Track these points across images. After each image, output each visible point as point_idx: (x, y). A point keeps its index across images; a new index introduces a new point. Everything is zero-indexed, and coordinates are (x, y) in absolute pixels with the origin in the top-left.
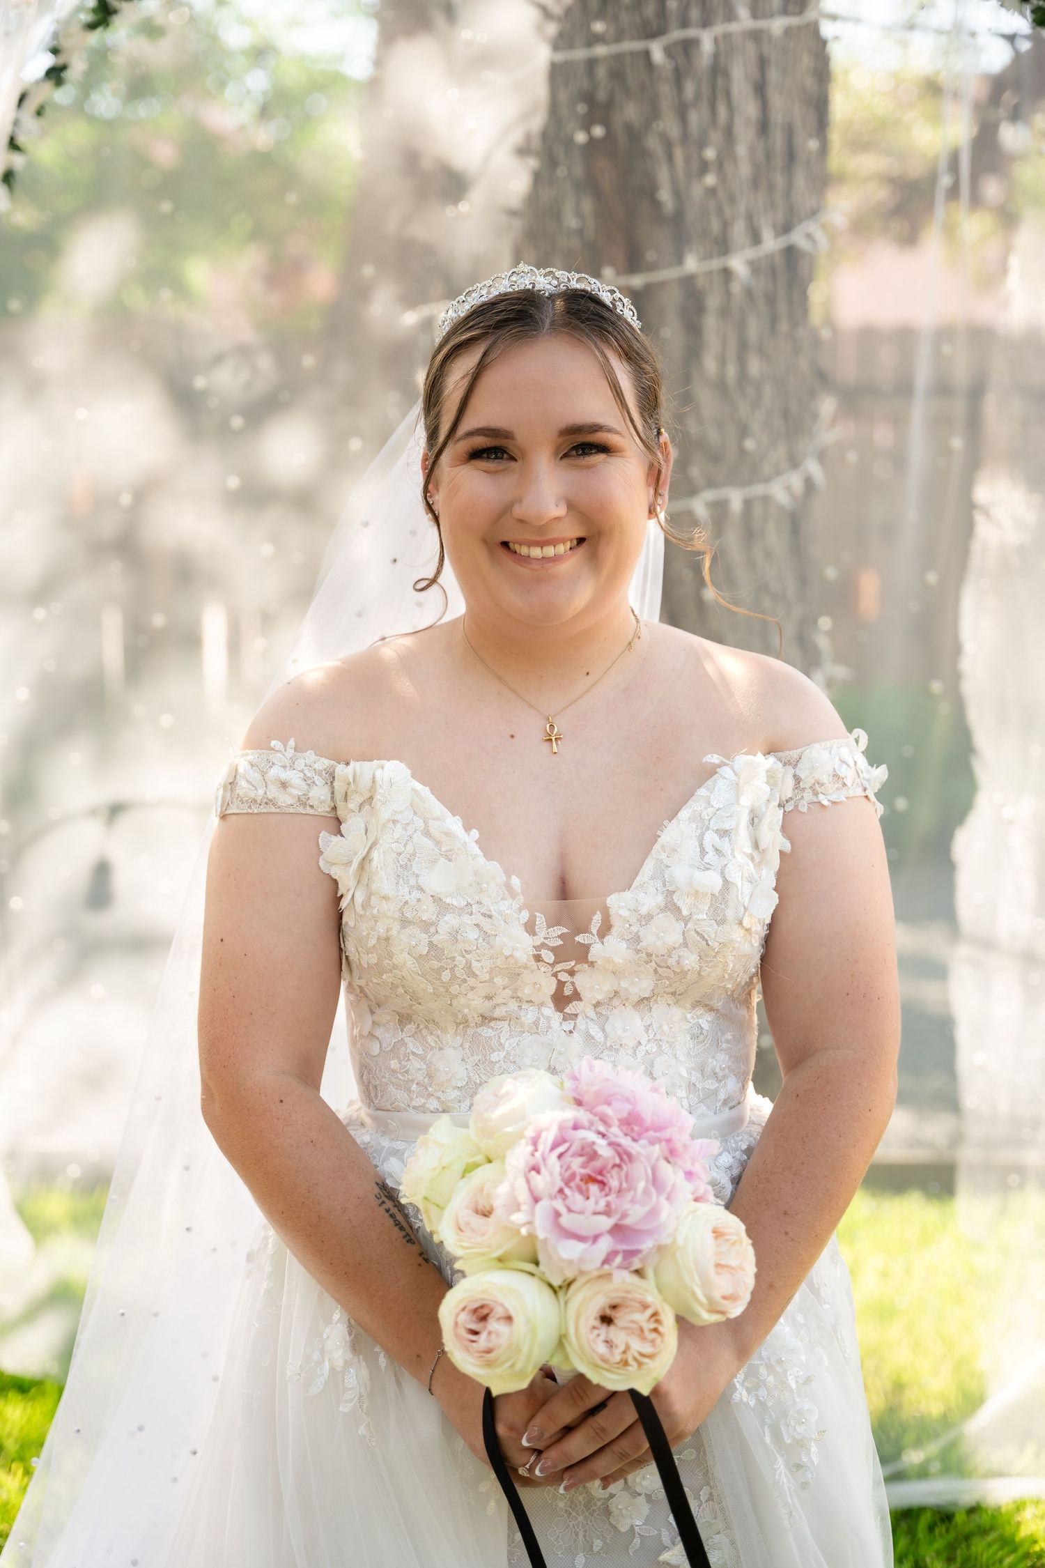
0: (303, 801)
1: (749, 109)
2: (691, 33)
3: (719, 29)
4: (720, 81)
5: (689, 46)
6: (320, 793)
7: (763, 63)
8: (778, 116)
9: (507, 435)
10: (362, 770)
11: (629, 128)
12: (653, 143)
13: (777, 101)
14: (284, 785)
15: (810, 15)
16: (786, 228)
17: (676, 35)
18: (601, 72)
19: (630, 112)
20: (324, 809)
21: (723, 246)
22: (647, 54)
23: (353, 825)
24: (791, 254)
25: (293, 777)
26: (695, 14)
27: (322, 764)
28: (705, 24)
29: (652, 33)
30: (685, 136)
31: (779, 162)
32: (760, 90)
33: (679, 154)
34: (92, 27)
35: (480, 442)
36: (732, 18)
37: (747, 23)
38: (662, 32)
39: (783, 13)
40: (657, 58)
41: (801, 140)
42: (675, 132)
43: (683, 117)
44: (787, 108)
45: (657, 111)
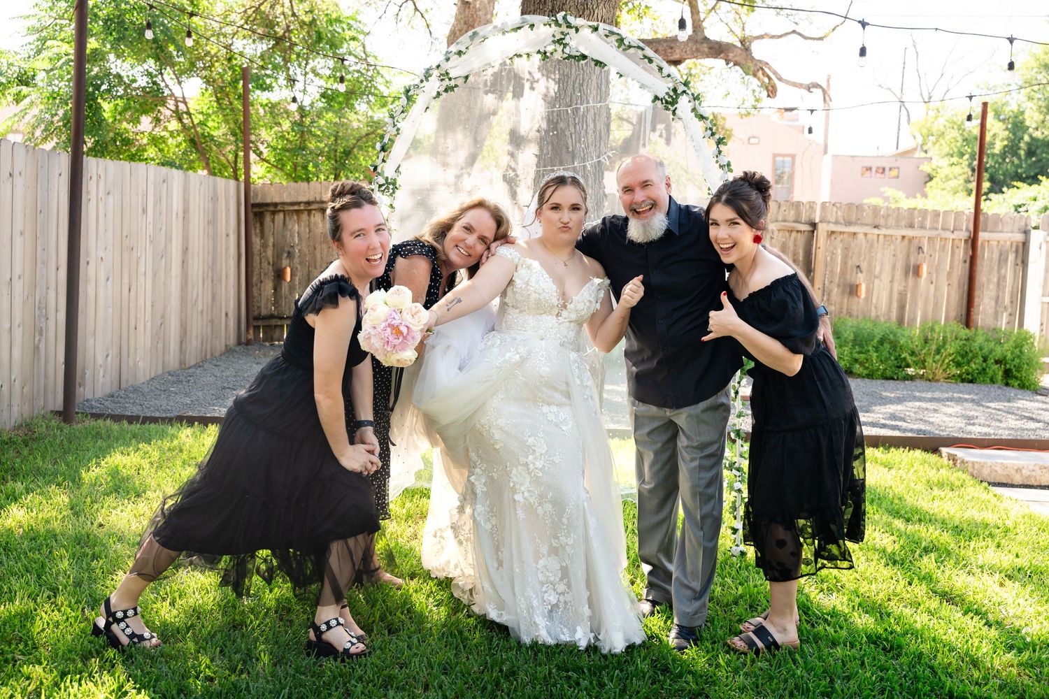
1: (592, 126)
2: (578, 106)
3: (585, 105)
4: (585, 119)
5: (577, 109)
7: (595, 114)
8: (598, 128)
11: (561, 129)
12: (567, 133)
13: (598, 125)
15: (607, 102)
16: (599, 157)
17: (574, 106)
18: (555, 115)
19: (562, 125)
21: (584, 160)
22: (567, 111)
24: (599, 162)
26: (579, 101)
28: (581, 104)
29: (569, 106)
30: (575, 131)
31: (598, 138)
32: (594, 121)
33: (573, 136)
34: (435, 98)
35: (554, 205)
36: (588, 103)
37: (591, 104)
38: (571, 106)
39: (600, 102)
40: (570, 112)
41: (603, 134)
42: (573, 131)
43: (575, 127)
44: (600, 126)
45: (569, 125)
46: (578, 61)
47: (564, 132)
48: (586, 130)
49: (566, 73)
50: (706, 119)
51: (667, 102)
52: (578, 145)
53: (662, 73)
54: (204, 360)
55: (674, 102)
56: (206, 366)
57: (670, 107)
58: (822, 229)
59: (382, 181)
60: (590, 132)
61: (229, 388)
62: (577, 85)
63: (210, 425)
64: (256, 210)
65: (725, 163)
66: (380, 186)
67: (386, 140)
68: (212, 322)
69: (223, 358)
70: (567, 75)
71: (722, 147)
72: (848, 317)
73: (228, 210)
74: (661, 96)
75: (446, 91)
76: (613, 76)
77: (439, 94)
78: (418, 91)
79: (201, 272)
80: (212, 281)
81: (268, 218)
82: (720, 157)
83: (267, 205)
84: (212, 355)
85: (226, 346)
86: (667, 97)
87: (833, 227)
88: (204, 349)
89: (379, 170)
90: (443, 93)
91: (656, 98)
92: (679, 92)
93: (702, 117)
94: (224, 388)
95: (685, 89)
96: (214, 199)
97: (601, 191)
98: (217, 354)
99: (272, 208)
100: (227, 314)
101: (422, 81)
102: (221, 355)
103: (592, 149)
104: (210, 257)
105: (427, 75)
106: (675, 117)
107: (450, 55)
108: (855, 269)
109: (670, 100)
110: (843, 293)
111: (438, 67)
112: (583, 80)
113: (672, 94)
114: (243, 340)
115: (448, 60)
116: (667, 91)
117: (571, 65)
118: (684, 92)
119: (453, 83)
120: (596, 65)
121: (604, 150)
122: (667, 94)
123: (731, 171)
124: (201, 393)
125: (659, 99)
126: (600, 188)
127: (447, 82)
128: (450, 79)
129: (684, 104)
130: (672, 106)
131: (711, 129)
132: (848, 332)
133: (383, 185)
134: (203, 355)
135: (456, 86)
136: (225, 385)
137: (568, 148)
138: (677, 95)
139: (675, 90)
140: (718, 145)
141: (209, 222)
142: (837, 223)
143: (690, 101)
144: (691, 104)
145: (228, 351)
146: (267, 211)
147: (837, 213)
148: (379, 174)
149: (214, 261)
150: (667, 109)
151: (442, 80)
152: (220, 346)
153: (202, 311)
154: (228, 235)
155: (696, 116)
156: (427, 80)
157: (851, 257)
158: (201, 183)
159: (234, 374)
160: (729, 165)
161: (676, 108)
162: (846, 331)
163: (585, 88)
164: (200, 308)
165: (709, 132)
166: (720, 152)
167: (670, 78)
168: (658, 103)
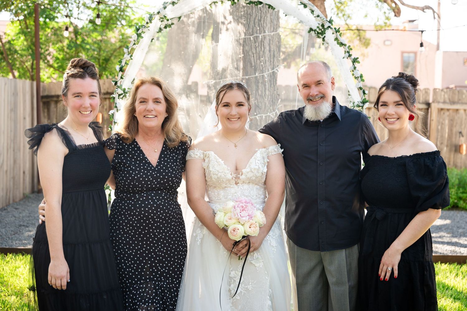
0: (199, 157)
1: (268, 48)
2: (258, 35)
3: (262, 34)
4: (263, 43)
5: (257, 37)
6: (202, 156)
7: (270, 40)
8: (272, 49)
9: (229, 103)
10: (208, 152)
11: (247, 51)
12: (250, 53)
13: (272, 47)
14: (197, 155)
15: (278, 32)
16: (273, 69)
17: (255, 35)
20: (202, 158)
21: (262, 71)
22: (250, 38)
23: (207, 160)
24: (273, 72)
25: (198, 154)
26: (258, 32)
27: (202, 152)
28: (260, 34)
29: (251, 35)
30: (256, 52)
31: (272, 56)
32: (269, 44)
33: (255, 55)
34: (158, 32)
35: (225, 104)
36: (265, 32)
37: (267, 33)
38: (253, 35)
39: (273, 31)
40: (252, 39)
41: (276, 53)
42: (254, 52)
43: (256, 49)
44: (273, 47)
45: (251, 48)
46: (257, 5)
47: (248, 52)
48: (264, 51)
49: (249, 13)
50: (345, 45)
51: (318, 33)
52: (258, 61)
53: (313, 14)
54: (8, 205)
55: (323, 33)
56: (9, 210)
57: (320, 36)
58: (434, 107)
59: (120, 91)
60: (267, 52)
61: (24, 226)
62: (256, 20)
63: (8, 254)
64: (45, 100)
65: (359, 76)
66: (119, 95)
67: (123, 64)
68: (14, 178)
69: (22, 202)
70: (250, 14)
71: (356, 65)
72: (454, 168)
73: (24, 101)
74: (314, 28)
75: (165, 27)
76: (281, 14)
77: (160, 30)
78: (145, 30)
79: (6, 145)
80: (14, 150)
81: (53, 106)
82: (355, 72)
83: (52, 97)
84: (14, 200)
85: (24, 194)
86: (318, 30)
87: (442, 106)
88: (8, 197)
89: (119, 84)
90: (164, 29)
91: (311, 29)
92: (326, 27)
93: (342, 44)
94: (20, 226)
95: (330, 25)
96: (15, 94)
97: (275, 92)
98: (17, 200)
99: (55, 99)
100: (24, 173)
101: (147, 23)
102: (20, 200)
103: (268, 63)
104: (12, 133)
105: (151, 19)
106: (324, 43)
107: (166, 5)
108: (458, 134)
109: (320, 31)
110: (450, 151)
111: (159, 13)
112: (261, 17)
113: (321, 28)
114: (36, 189)
115: (165, 8)
116: (318, 25)
117: (252, 7)
118: (329, 27)
119: (170, 22)
120: (269, 8)
121: (277, 64)
122: (318, 27)
123: (363, 80)
124: (4, 230)
125: (313, 30)
126: (274, 90)
127: (166, 22)
128: (168, 20)
129: (329, 34)
130: (322, 35)
131: (348, 52)
132: (454, 179)
133: (122, 94)
134: (7, 201)
135: (172, 24)
136: (21, 223)
137: (251, 64)
138: (325, 29)
139: (323, 26)
140: (353, 63)
141: (11, 110)
142: (444, 102)
143: (333, 33)
144: (334, 35)
145: (25, 197)
146: (52, 101)
147: (444, 96)
148: (119, 87)
149: (15, 136)
150: (319, 37)
151: (162, 21)
152: (19, 194)
153: (6, 171)
154: (25, 118)
155: (338, 43)
156: (151, 22)
157: (456, 126)
158: (6, 84)
159: (28, 215)
160: (361, 76)
161: (325, 37)
162: (452, 178)
163: (262, 22)
164: (5, 168)
165: (347, 54)
166: (355, 68)
167: (319, 18)
168: (313, 33)
